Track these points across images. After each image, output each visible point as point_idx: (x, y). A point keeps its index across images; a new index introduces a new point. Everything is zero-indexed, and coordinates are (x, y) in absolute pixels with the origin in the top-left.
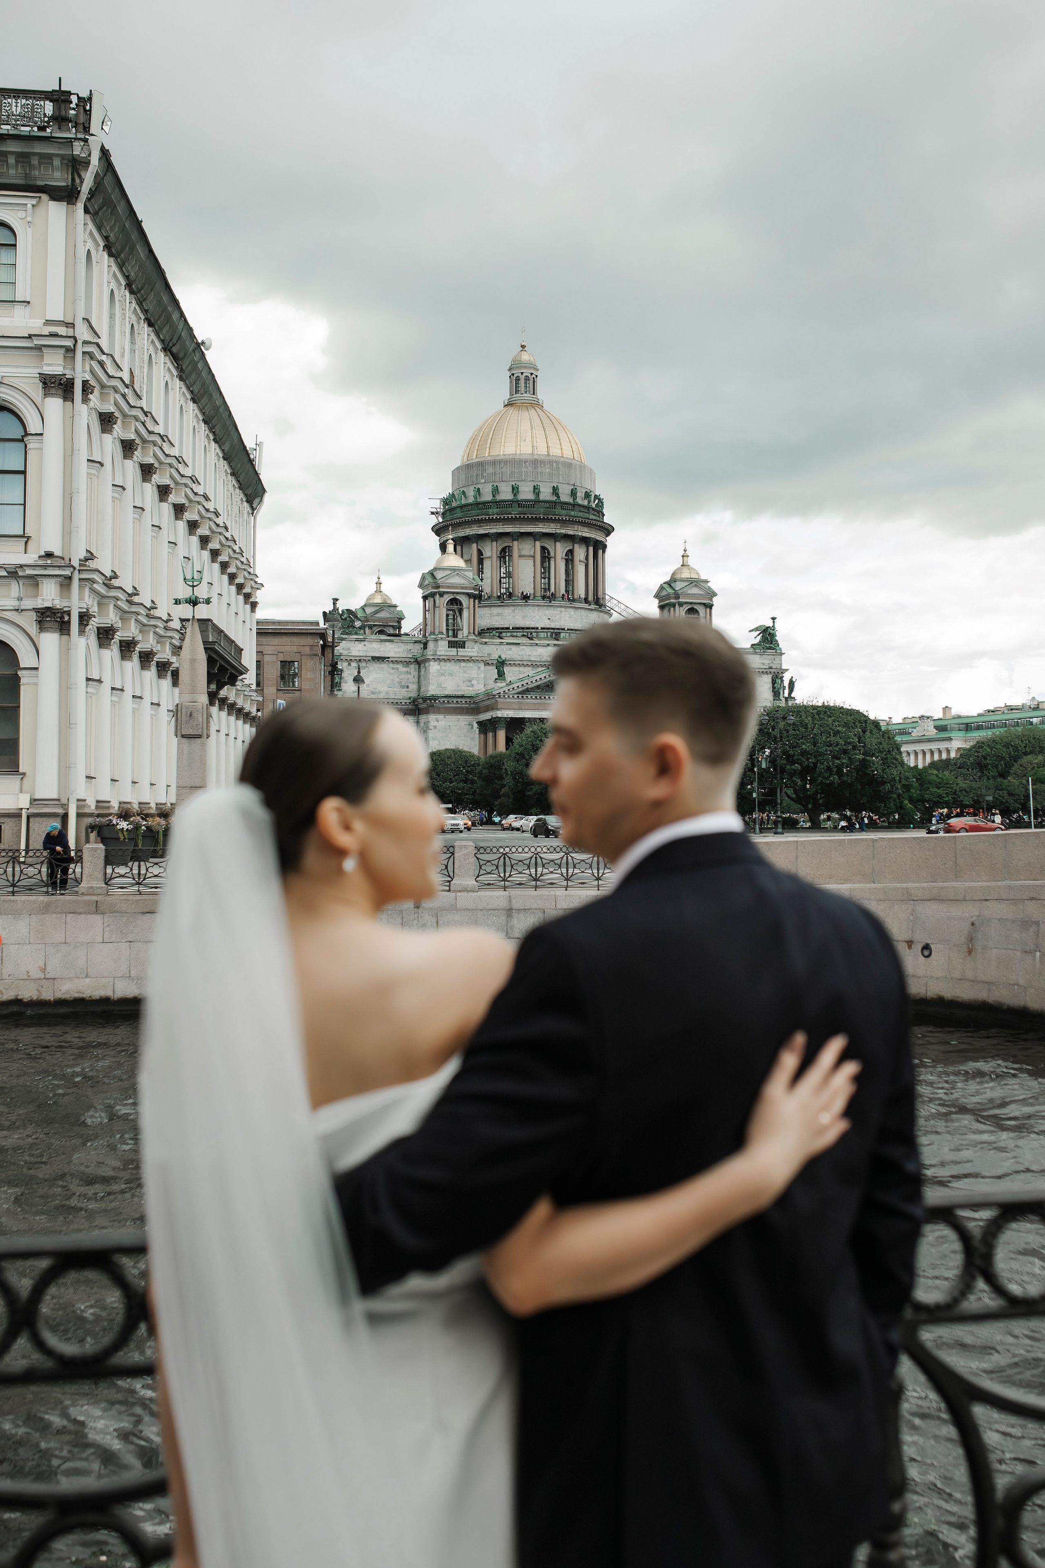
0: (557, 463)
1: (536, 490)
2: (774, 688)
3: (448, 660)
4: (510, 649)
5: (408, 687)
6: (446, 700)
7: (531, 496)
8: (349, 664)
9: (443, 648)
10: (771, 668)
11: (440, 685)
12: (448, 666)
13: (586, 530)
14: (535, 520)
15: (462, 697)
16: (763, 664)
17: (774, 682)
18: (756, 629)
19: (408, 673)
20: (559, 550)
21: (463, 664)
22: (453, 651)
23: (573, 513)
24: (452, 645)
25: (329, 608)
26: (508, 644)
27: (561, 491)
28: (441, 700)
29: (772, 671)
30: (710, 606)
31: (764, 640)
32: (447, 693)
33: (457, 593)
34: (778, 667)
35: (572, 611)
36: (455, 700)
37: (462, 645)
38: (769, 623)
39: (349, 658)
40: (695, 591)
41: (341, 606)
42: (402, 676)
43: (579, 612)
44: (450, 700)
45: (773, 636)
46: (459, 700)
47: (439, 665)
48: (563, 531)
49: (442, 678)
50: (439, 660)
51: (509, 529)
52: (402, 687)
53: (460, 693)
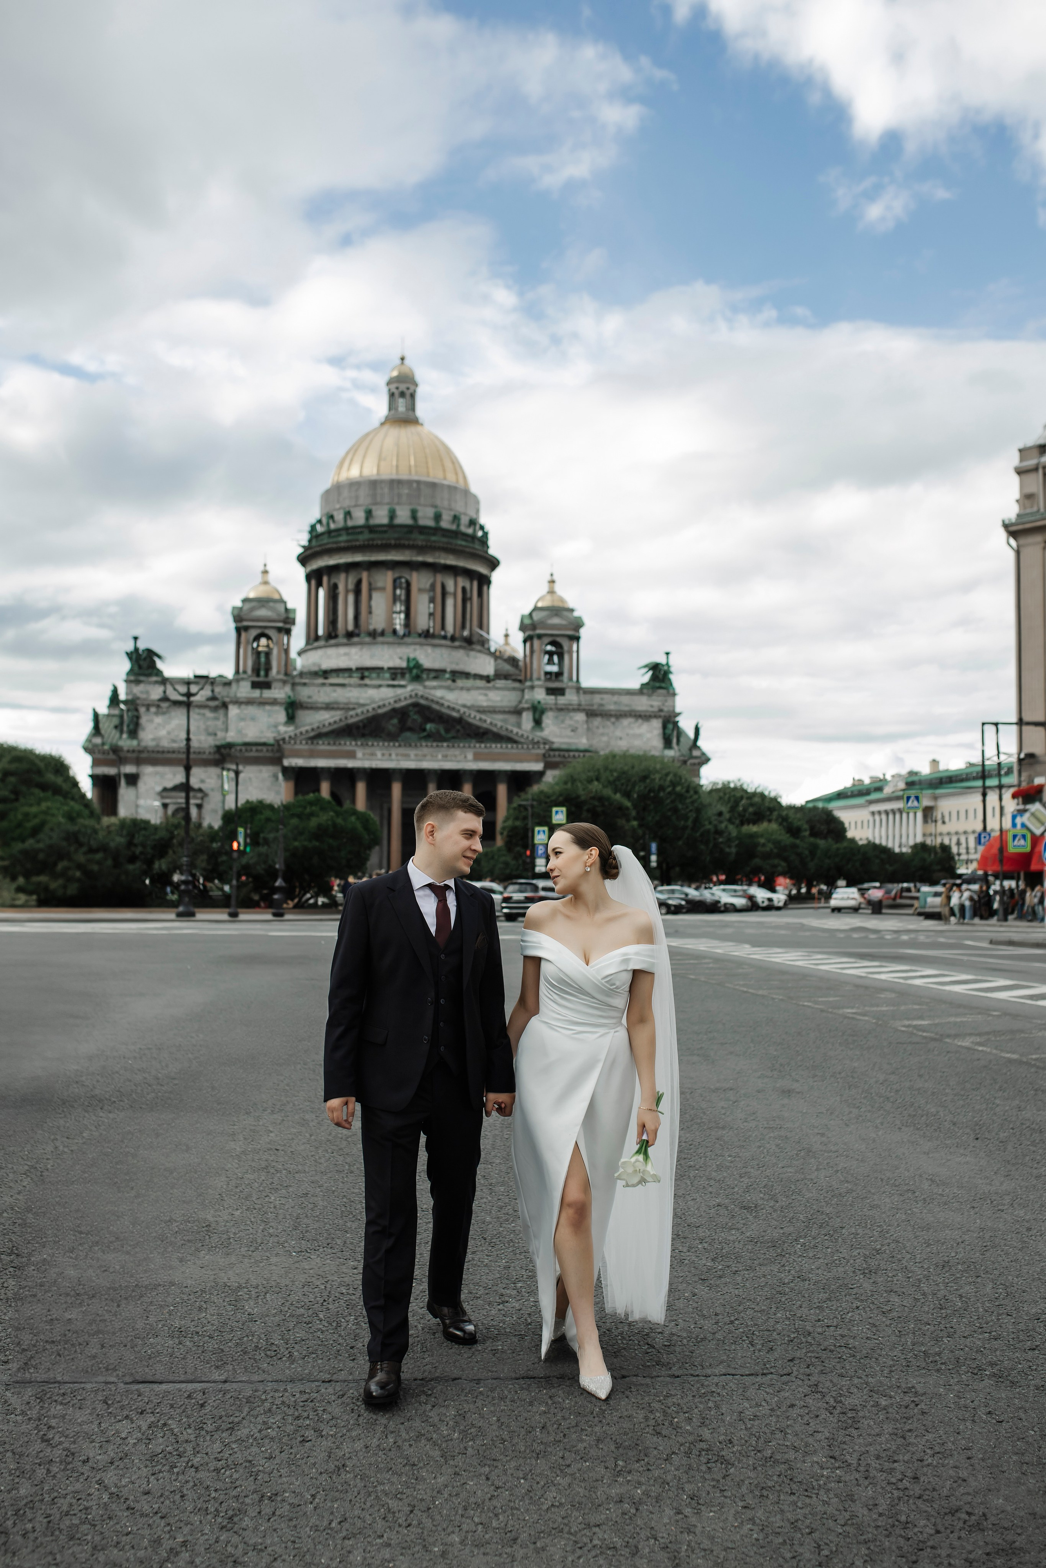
0: (418, 482)
1: (392, 515)
2: (664, 734)
3: (249, 702)
4: (335, 691)
5: (215, 734)
6: (243, 748)
7: (385, 521)
8: (148, 710)
9: (244, 690)
10: (661, 710)
11: (239, 732)
12: (251, 710)
13: (451, 557)
14: (385, 547)
15: (264, 744)
16: (652, 706)
17: (664, 727)
18: (646, 666)
19: (217, 719)
20: (420, 581)
21: (268, 707)
22: (256, 693)
23: (433, 538)
24: (255, 685)
25: (130, 647)
26: (332, 685)
27: (420, 514)
28: (238, 748)
29: (662, 714)
30: (577, 639)
31: (654, 678)
32: (248, 739)
33: (266, 627)
34: (671, 709)
35: (429, 649)
36: (254, 748)
37: (267, 685)
38: (662, 660)
39: (146, 703)
40: (556, 621)
41: (142, 646)
42: (209, 723)
43: (438, 651)
44: (249, 748)
45: (667, 673)
46: (260, 748)
47: (239, 707)
48: (420, 559)
49: (242, 724)
50: (238, 702)
51: (358, 558)
52: (209, 734)
53: (263, 740)
